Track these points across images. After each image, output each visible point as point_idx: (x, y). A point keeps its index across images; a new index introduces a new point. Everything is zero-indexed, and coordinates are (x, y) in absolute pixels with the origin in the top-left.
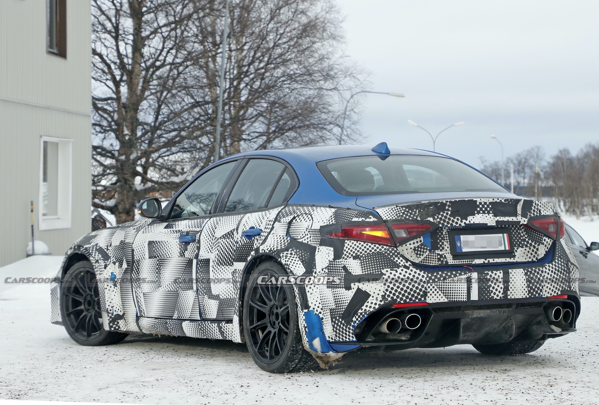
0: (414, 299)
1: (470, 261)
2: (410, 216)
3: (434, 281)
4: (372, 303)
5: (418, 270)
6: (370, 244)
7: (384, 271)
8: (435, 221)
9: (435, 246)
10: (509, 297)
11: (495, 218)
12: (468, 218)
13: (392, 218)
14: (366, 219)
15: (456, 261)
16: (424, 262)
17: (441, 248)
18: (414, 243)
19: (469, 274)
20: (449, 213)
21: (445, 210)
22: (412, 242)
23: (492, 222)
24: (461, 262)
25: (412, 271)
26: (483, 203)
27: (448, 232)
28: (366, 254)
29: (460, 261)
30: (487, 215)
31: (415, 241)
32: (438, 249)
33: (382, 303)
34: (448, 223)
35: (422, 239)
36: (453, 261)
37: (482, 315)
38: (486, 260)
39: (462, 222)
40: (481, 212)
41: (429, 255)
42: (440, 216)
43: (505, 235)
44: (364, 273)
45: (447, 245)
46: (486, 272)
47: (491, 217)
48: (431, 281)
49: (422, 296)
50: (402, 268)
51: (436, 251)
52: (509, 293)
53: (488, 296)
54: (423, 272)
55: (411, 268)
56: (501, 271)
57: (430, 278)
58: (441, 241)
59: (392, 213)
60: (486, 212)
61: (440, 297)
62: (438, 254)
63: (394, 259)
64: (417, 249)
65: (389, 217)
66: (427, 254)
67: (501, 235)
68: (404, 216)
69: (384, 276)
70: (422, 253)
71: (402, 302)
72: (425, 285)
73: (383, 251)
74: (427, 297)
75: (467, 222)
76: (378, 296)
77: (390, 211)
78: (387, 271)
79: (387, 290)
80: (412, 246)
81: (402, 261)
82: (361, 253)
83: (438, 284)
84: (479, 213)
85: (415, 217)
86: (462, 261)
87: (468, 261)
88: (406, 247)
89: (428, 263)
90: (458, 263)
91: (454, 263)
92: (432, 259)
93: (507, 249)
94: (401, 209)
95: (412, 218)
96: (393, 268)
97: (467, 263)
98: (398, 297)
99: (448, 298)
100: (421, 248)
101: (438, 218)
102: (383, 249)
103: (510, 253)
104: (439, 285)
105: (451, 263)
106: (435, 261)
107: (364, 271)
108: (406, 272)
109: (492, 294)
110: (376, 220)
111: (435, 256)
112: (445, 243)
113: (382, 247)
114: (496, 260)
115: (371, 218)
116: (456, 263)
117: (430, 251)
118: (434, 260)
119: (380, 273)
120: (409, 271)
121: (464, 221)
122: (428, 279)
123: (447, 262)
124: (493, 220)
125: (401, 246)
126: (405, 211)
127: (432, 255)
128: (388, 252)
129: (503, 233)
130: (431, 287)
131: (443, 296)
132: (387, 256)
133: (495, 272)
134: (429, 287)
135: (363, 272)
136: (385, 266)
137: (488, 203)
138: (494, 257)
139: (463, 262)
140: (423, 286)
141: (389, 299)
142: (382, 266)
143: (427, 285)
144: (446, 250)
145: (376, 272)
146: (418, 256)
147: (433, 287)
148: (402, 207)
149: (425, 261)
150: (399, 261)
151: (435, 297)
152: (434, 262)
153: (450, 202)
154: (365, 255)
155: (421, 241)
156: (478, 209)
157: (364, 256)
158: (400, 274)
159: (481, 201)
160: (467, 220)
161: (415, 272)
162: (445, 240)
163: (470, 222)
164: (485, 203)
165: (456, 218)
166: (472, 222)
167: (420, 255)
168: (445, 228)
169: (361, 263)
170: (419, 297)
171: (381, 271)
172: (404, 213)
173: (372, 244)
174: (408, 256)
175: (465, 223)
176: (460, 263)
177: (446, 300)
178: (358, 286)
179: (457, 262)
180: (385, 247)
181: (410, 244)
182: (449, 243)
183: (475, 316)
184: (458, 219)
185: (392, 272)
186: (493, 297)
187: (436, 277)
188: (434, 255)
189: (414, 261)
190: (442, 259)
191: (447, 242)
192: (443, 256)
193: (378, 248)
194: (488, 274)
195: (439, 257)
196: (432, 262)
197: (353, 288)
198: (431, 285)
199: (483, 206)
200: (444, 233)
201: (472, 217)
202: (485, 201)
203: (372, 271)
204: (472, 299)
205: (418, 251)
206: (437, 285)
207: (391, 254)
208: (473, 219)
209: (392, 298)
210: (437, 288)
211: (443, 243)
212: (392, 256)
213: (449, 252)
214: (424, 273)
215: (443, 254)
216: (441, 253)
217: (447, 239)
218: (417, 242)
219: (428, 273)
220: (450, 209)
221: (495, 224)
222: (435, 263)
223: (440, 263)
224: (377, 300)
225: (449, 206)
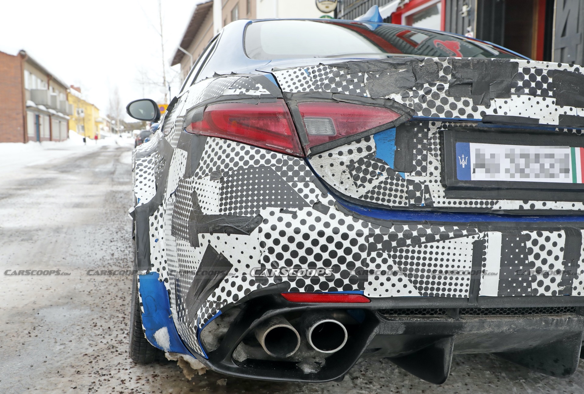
0: (331, 284)
1: (487, 203)
2: (346, 88)
3: (387, 246)
5: (350, 218)
6: (248, 148)
7: (265, 213)
8: (407, 103)
9: (403, 164)
10: (574, 293)
11: (558, 107)
12: (492, 102)
13: (304, 89)
14: (247, 90)
15: (452, 201)
16: (372, 198)
17: (419, 169)
18: (350, 152)
19: (482, 235)
20: (446, 86)
21: (438, 78)
22: (345, 149)
23: (551, 117)
24: (466, 203)
25: (333, 217)
26: (533, 71)
27: (441, 133)
28: (235, 169)
29: (463, 201)
30: (540, 99)
31: (354, 146)
32: (411, 169)
33: (254, 288)
34: (440, 109)
35: (372, 143)
36: (445, 200)
37: (505, 328)
38: (526, 202)
39: (475, 109)
40: (527, 91)
41: (386, 183)
42: (421, 92)
43: (578, 150)
44: (223, 213)
45: (434, 163)
46: (524, 233)
47: (550, 104)
48: (379, 246)
49: (353, 280)
50: (310, 209)
51: (406, 174)
52: (576, 283)
53: (524, 289)
54: (361, 221)
55: (332, 210)
56: (563, 233)
57: (379, 238)
58: (420, 152)
59: (305, 78)
60: (539, 92)
61: (399, 286)
62: (410, 182)
63: (295, 185)
64: (356, 165)
65: (297, 88)
66: (382, 178)
67: (567, 150)
68: (333, 86)
69: (262, 225)
70: (368, 177)
71: (302, 290)
72: (364, 255)
73: (273, 165)
74: (366, 284)
75: (489, 112)
76: (247, 271)
77: (302, 74)
78: (272, 213)
79: (267, 259)
80: (346, 159)
81: (312, 191)
82: (227, 166)
83: (398, 254)
84: (519, 91)
85: (358, 91)
86: (468, 201)
87: (482, 203)
89: (383, 200)
90: (457, 205)
91: (446, 205)
92: (393, 193)
93: (579, 181)
94: (328, 70)
95: (350, 91)
96: (288, 206)
97: (479, 206)
99: (420, 289)
100: (368, 165)
101: (415, 97)
102: (273, 161)
104: (401, 257)
105: (441, 205)
106: (401, 197)
107: (223, 207)
108: (318, 219)
109: (534, 285)
110: (268, 93)
111: (403, 186)
112: (430, 158)
113: (274, 157)
114: (551, 205)
115: (258, 89)
116: (452, 205)
117: (390, 173)
118: (399, 194)
119: (254, 215)
120: (325, 218)
121: (481, 108)
122: (371, 240)
123: (429, 202)
124: (553, 112)
125: (316, 157)
126: (337, 75)
127: (395, 182)
128: (285, 168)
129: (573, 145)
130: (379, 261)
131: (408, 283)
132: (280, 177)
133: (546, 233)
134: (373, 260)
135: (221, 210)
136: (270, 200)
137: (545, 73)
139: (471, 203)
140: (357, 257)
141: (271, 281)
142: (264, 200)
143: (369, 255)
144: (431, 174)
145: (246, 213)
146: (359, 182)
147: (385, 261)
148: (331, 66)
149: (375, 196)
150: (306, 191)
151: (388, 285)
152: (398, 200)
154: (234, 171)
155: (369, 148)
156: (520, 84)
157: (230, 173)
158: (303, 222)
159: (528, 66)
160: (488, 106)
161: (342, 222)
162: (430, 150)
163: (495, 111)
164: (539, 72)
165: (463, 99)
166: (500, 113)
167: (364, 180)
168: (433, 124)
169: (222, 189)
170: (346, 281)
171: (258, 212)
172: (332, 80)
173: (254, 146)
174: (331, 181)
175: (483, 113)
176: (463, 206)
177: (415, 293)
178: (209, 241)
179: (455, 203)
180: (279, 156)
181: (340, 153)
182: (439, 158)
183: (487, 330)
184: (466, 104)
185: (283, 215)
186: (536, 291)
187: (393, 237)
188: (400, 182)
189: (347, 193)
190: (418, 194)
191: (436, 155)
192: (423, 186)
193: (263, 157)
194: (528, 237)
195: (411, 188)
196: (392, 198)
197: (202, 245)
198: (380, 255)
199: (533, 77)
200: (430, 135)
201: (503, 100)
202: (539, 67)
203: (238, 211)
204: (481, 293)
205: (359, 170)
206: (395, 257)
207: (290, 174)
208: (503, 105)
209: (278, 278)
210: (395, 262)
211: (425, 158)
212: (290, 179)
213: (439, 179)
214: (365, 225)
215: (423, 183)
216: (417, 179)
217: (435, 149)
218: (360, 150)
219: (375, 225)
220: (449, 77)
221: (557, 123)
222: (400, 203)
223: (412, 202)
224: (244, 279)
225: (446, 70)
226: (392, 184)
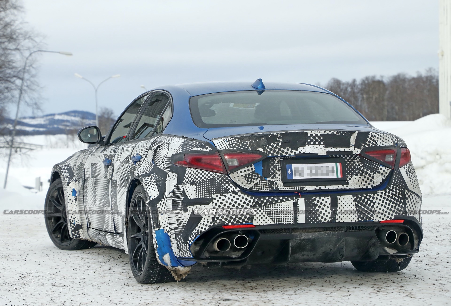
0: (241, 221)
1: (301, 188)
2: (241, 147)
3: (260, 206)
4: (203, 224)
5: (246, 196)
6: (205, 172)
7: (214, 196)
8: (265, 151)
9: (266, 174)
10: (337, 221)
11: (326, 148)
12: (298, 148)
13: (226, 148)
14: (203, 149)
15: (286, 188)
16: (254, 188)
17: (272, 176)
18: (245, 171)
19: (297, 200)
20: (280, 144)
21: (276, 141)
22: (243, 170)
23: (323, 152)
25: (240, 196)
26: (314, 135)
27: (280, 161)
28: (201, 180)
30: (318, 146)
31: (246, 169)
32: (269, 176)
33: (212, 224)
34: (278, 153)
35: (253, 167)
36: (283, 187)
37: (310, 236)
38: (317, 186)
39: (292, 152)
40: (312, 143)
41: (259, 182)
42: (270, 147)
43: (338, 164)
45: (278, 173)
46: (314, 198)
47: (322, 147)
48: (257, 206)
49: (249, 219)
50: (231, 194)
51: (267, 178)
52: (337, 217)
53: (316, 220)
54: (250, 197)
55: (239, 193)
56: (329, 197)
57: (257, 203)
59: (226, 144)
60: (317, 143)
61: (266, 220)
62: (269, 181)
63: (225, 185)
65: (223, 147)
66: (258, 180)
67: (333, 164)
68: (237, 146)
69: (213, 201)
70: (253, 180)
71: (230, 224)
73: (216, 178)
74: (254, 220)
75: (297, 152)
76: (209, 218)
77: (224, 142)
78: (217, 196)
80: (243, 174)
81: (231, 187)
82: (197, 179)
83: (265, 208)
84: (309, 144)
85: (246, 148)
88: (237, 175)
89: (259, 189)
90: (289, 189)
91: (284, 189)
92: (263, 186)
93: (340, 177)
94: (234, 140)
95: (244, 148)
96: (223, 193)
97: (297, 189)
98: (226, 219)
99: (274, 221)
100: (252, 175)
101: (268, 149)
103: (343, 181)
105: (282, 189)
106: (266, 187)
107: (198, 195)
108: (234, 197)
109: (320, 218)
110: (212, 150)
111: (266, 183)
112: (277, 171)
113: (216, 174)
114: (328, 187)
115: (207, 148)
116: (286, 189)
117: (261, 178)
120: (237, 197)
121: (294, 151)
122: (254, 203)
123: (277, 189)
124: (324, 150)
125: (232, 174)
126: (238, 142)
127: (263, 181)
128: (220, 179)
129: (335, 162)
131: (269, 219)
132: (219, 182)
133: (323, 198)
135: (197, 197)
136: (216, 191)
137: (319, 135)
138: (325, 185)
139: (294, 188)
141: (218, 221)
142: (214, 191)
144: (277, 178)
145: (207, 196)
146: (249, 183)
147: (260, 211)
148: (235, 138)
149: (256, 187)
151: (262, 220)
152: (264, 188)
153: (281, 134)
155: (252, 169)
156: (309, 140)
157: (199, 182)
158: (229, 198)
159: (312, 133)
160: (297, 150)
161: (243, 198)
162: (277, 168)
164: (316, 135)
165: (287, 148)
166: (302, 152)
167: (251, 181)
168: (277, 158)
169: (196, 188)
170: (246, 220)
171: (211, 196)
172: (236, 144)
173: (207, 171)
174: (238, 182)
175: (295, 153)
176: (291, 189)
177: (273, 223)
178: (192, 209)
179: (288, 188)
180: (218, 174)
181: (241, 172)
182: (280, 171)
183: (303, 237)
184: (288, 150)
185: (221, 196)
186: (321, 220)
187: (262, 202)
188: (265, 182)
189: (245, 187)
190: (273, 186)
191: (279, 170)
192: (274, 182)
193: (211, 175)
194: (315, 200)
195: (270, 183)
196: (262, 188)
198: (258, 209)
199: (314, 138)
200: (276, 162)
201: (303, 147)
202: (316, 133)
203: (204, 196)
204: (298, 222)
206: (263, 209)
207: (223, 181)
208: (303, 149)
209: (221, 220)
211: (274, 171)
212: (223, 183)
213: (281, 179)
214: (252, 198)
215: (274, 181)
216: (272, 180)
217: (279, 168)
218: (248, 170)
219: (255, 198)
220: (281, 140)
221: (326, 154)
222: (266, 189)
223: (270, 189)
224: (208, 222)
225: (280, 138)
226: (262, 182)
